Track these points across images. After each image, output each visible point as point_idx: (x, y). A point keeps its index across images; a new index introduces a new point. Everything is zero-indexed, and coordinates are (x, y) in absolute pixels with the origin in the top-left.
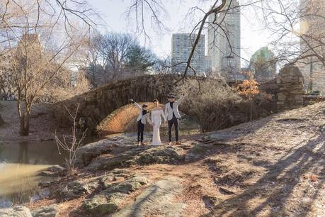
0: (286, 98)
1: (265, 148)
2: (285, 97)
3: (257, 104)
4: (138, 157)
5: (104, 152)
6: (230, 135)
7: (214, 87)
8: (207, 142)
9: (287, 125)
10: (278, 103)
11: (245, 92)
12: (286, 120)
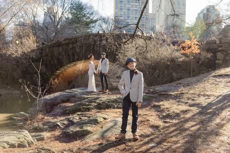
0: (224, 58)
1: (199, 95)
2: (223, 56)
3: (198, 62)
4: (95, 104)
5: (64, 102)
6: (172, 88)
7: (159, 46)
8: (153, 93)
9: (221, 80)
10: (217, 62)
11: (188, 51)
12: (221, 76)
